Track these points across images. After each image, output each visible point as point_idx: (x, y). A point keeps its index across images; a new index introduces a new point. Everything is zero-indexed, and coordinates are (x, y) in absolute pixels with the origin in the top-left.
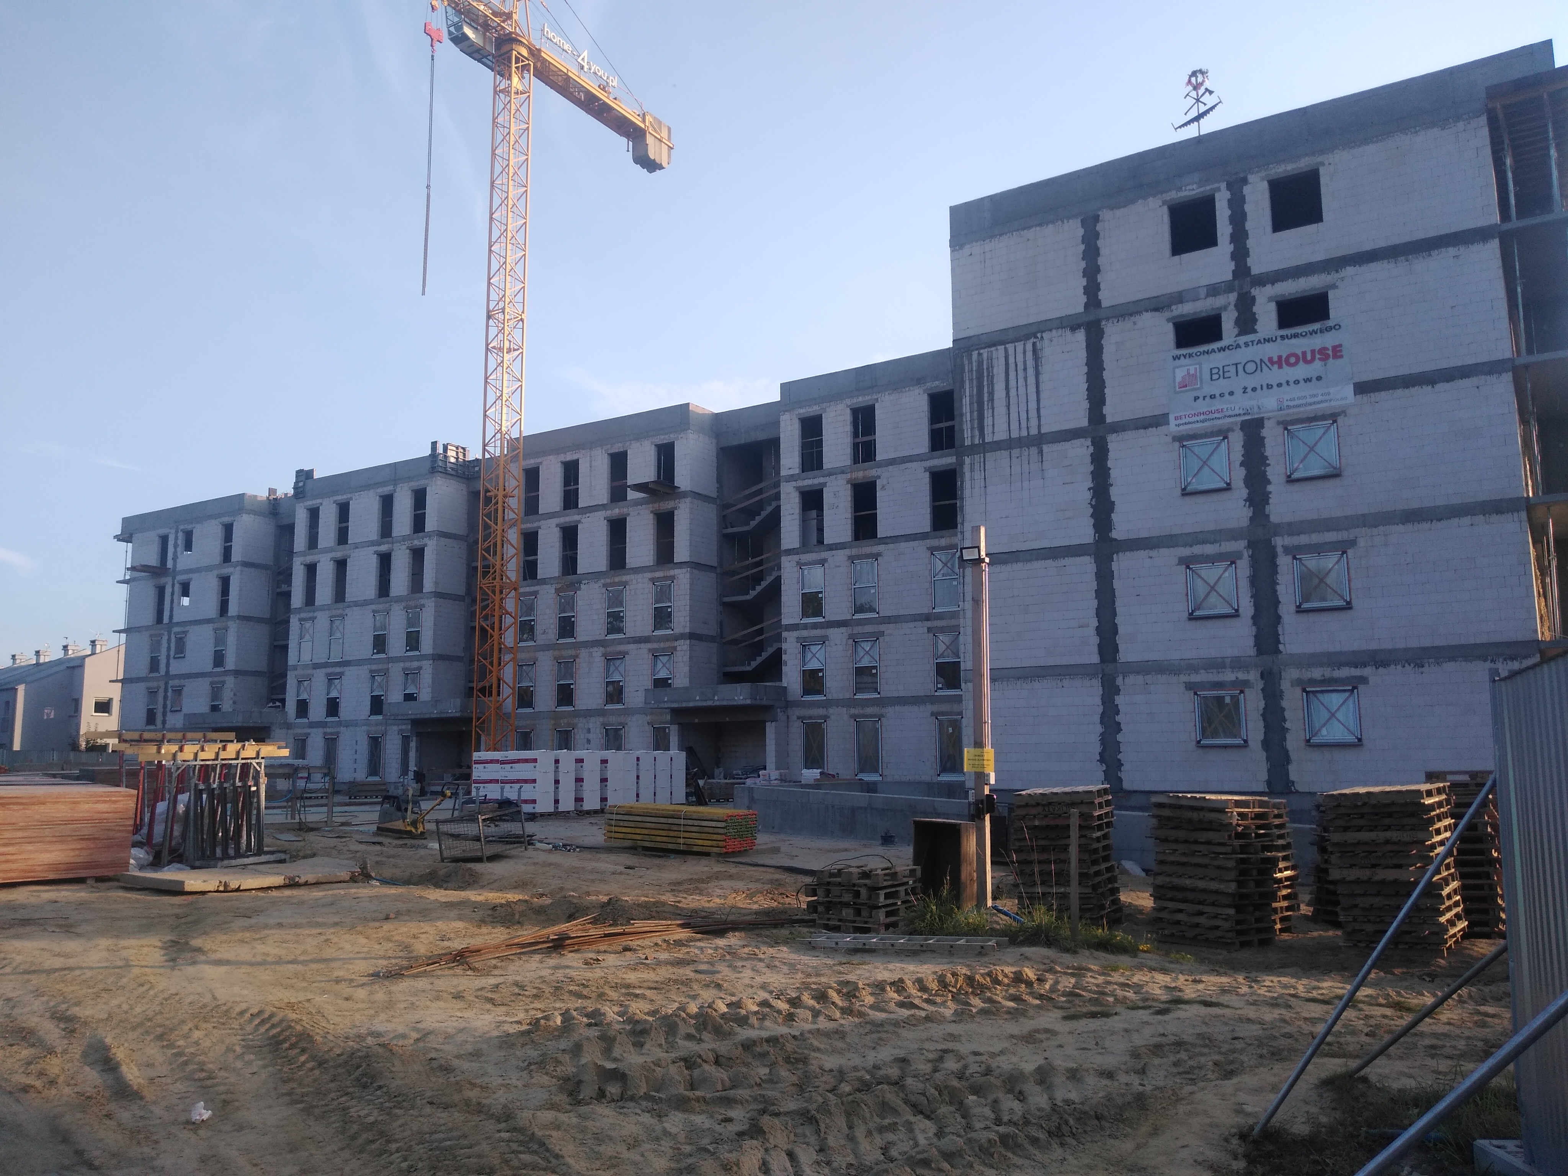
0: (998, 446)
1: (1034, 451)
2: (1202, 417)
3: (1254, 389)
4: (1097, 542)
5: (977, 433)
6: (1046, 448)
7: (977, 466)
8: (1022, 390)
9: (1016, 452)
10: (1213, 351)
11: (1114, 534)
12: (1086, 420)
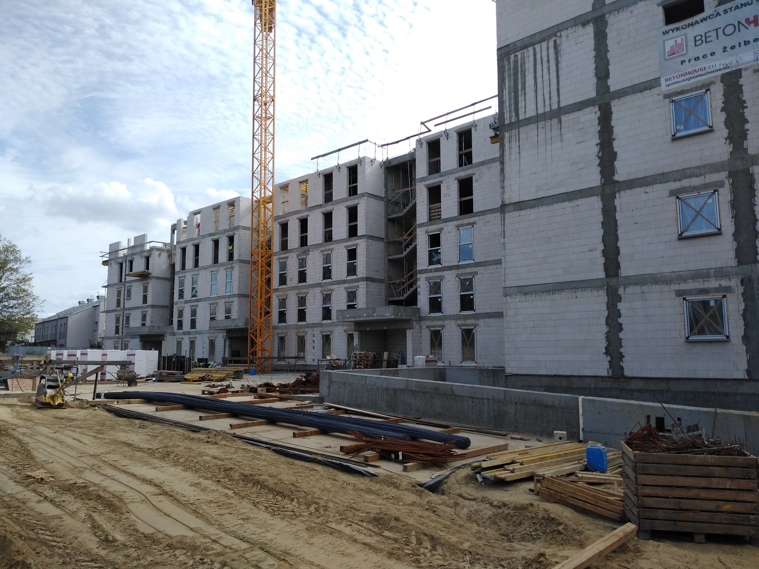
0: (529, 121)
1: (555, 121)
2: (688, 76)
3: (733, 47)
4: (603, 185)
5: (514, 114)
6: (564, 118)
7: (514, 138)
8: (546, 77)
9: (541, 124)
10: (697, 22)
11: (617, 178)
12: (595, 92)
